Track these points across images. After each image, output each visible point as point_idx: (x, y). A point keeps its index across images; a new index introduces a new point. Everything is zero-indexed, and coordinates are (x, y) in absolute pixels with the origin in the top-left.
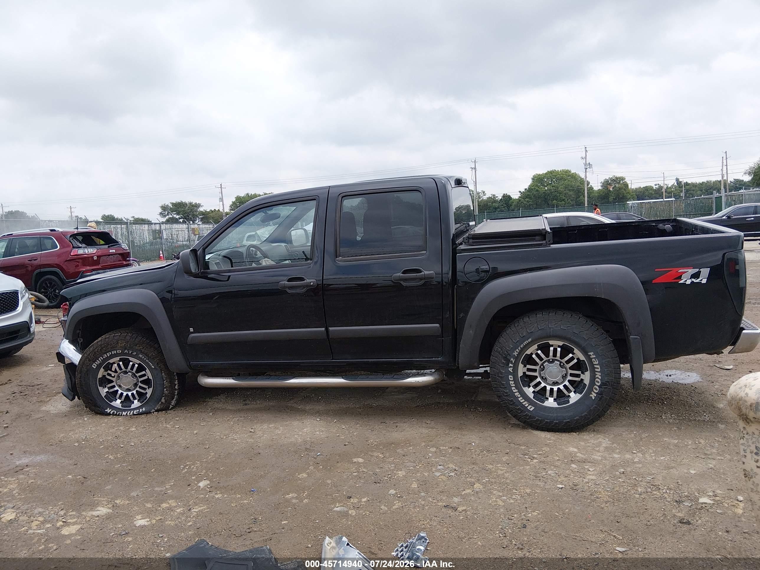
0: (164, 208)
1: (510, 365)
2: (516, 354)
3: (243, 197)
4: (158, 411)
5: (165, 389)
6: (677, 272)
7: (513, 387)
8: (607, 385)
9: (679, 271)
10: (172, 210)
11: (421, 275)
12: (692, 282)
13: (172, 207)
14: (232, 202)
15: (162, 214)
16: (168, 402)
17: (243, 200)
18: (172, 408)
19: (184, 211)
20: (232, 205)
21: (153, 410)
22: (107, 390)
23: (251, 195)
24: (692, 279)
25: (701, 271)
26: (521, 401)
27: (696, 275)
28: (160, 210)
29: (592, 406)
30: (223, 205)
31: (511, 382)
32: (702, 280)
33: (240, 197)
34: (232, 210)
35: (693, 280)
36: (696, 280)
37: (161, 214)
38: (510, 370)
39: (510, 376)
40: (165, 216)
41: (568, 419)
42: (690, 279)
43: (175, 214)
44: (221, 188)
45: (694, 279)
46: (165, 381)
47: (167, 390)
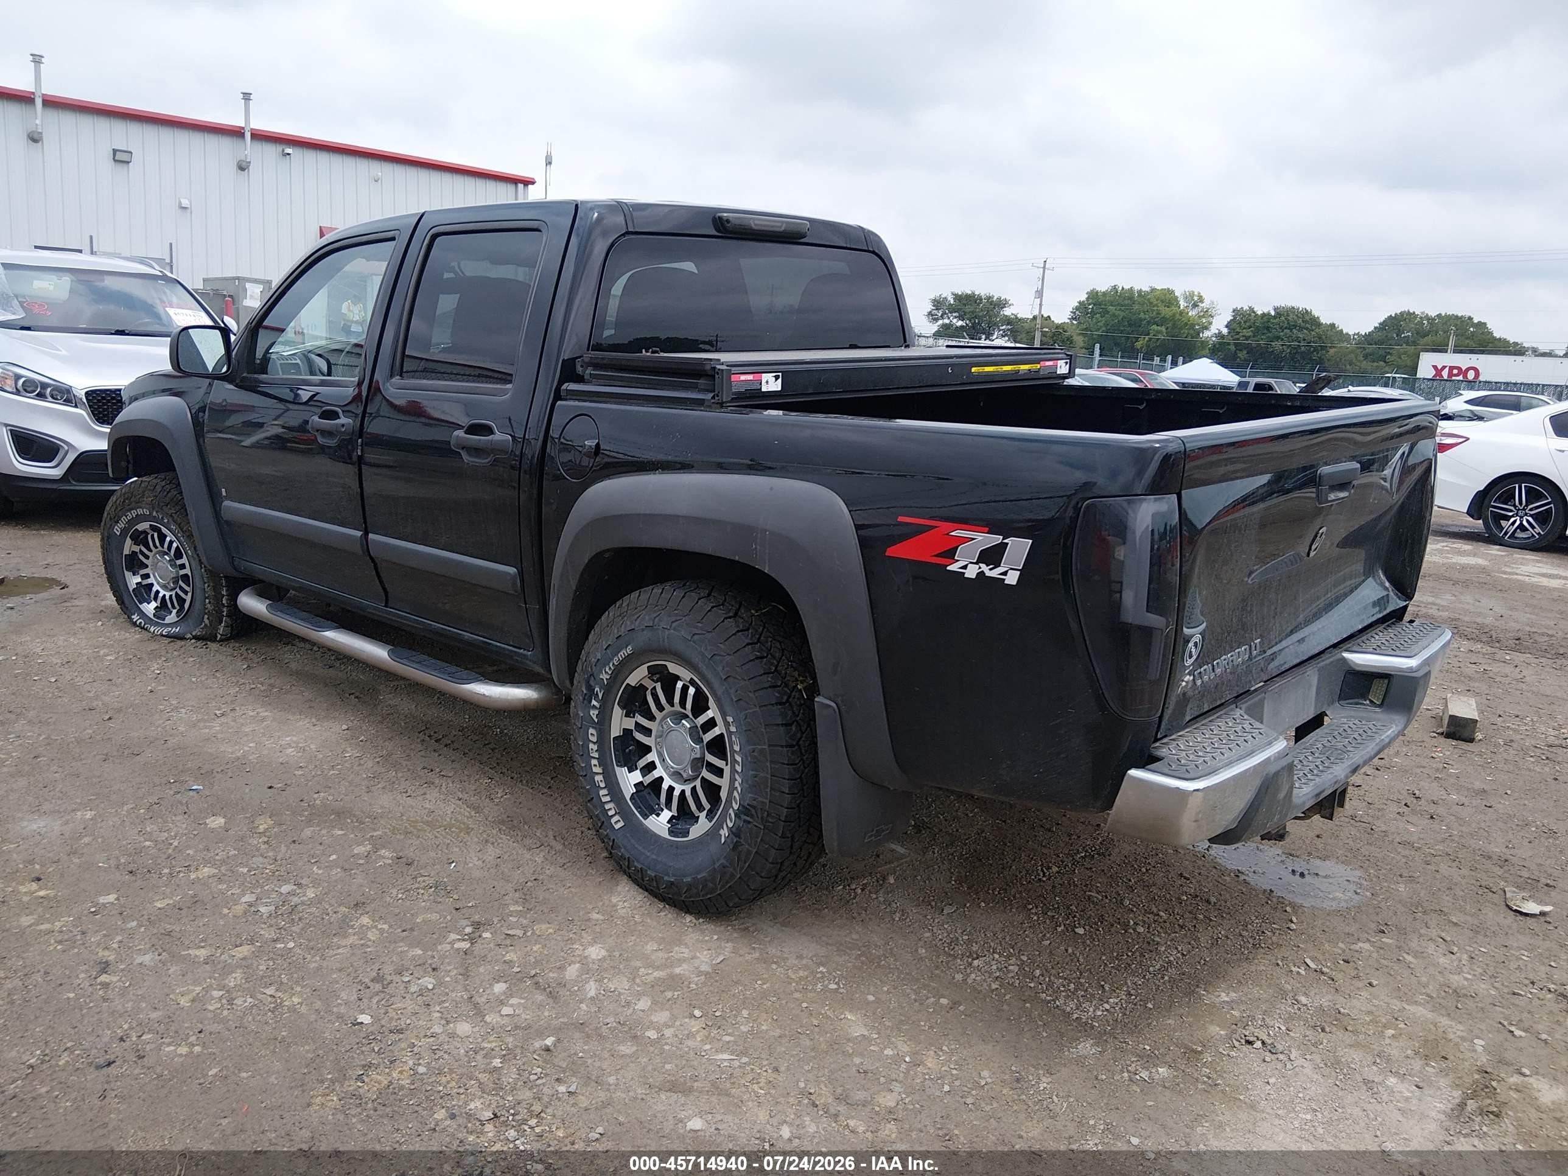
0: (938, 303)
1: (594, 702)
2: (605, 677)
3: (1104, 294)
4: (197, 638)
5: (207, 601)
6: (948, 534)
7: (594, 758)
8: (752, 816)
9: (952, 534)
10: (952, 309)
11: (488, 440)
12: (981, 574)
13: (952, 302)
14: (1080, 302)
15: (932, 315)
16: (214, 626)
17: (1101, 299)
18: (221, 640)
19: (973, 312)
20: (1077, 308)
21: (189, 636)
22: (139, 580)
23: (1123, 288)
24: (981, 565)
25: (1007, 544)
26: (604, 799)
27: (992, 556)
28: (929, 307)
29: (718, 860)
30: (1041, 305)
31: (591, 746)
32: (1005, 573)
33: (1097, 292)
34: (1075, 319)
35: (984, 568)
36: (991, 569)
37: (930, 314)
38: (594, 713)
39: (591, 731)
40: (936, 320)
41: (674, 876)
42: (976, 563)
43: (956, 317)
44: (1044, 268)
45: (987, 566)
46: (206, 585)
47: (210, 603)
